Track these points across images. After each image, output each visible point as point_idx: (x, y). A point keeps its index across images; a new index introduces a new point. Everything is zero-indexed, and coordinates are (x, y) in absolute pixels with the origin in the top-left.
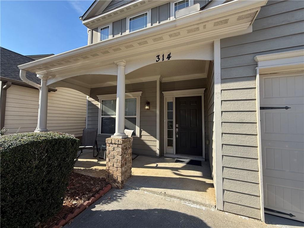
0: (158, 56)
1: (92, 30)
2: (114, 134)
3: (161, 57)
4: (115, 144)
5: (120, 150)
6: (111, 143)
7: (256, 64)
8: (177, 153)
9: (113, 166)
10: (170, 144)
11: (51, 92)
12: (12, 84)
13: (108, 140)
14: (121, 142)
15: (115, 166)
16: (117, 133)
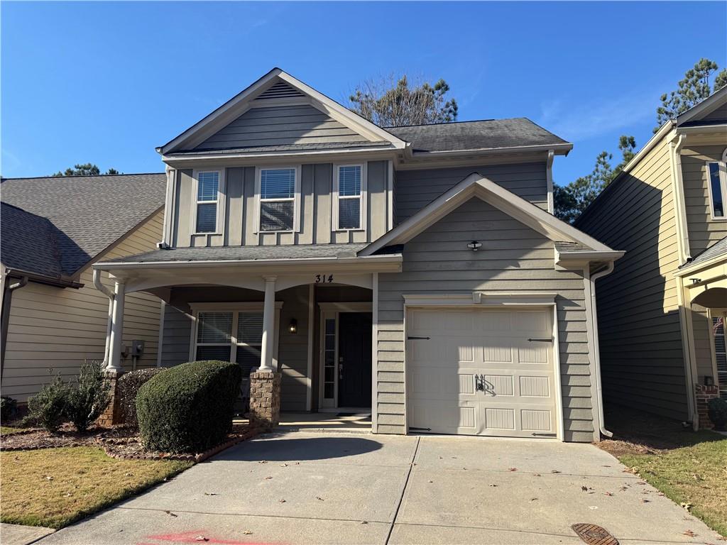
0: (319, 276)
1: (178, 170)
2: (260, 368)
3: (321, 278)
4: (264, 379)
5: (271, 385)
6: (258, 378)
7: (404, 301)
8: (340, 405)
9: (260, 407)
10: (329, 394)
11: (67, 289)
12: (29, 280)
13: (254, 375)
14: (272, 375)
15: (263, 406)
16: (263, 366)
